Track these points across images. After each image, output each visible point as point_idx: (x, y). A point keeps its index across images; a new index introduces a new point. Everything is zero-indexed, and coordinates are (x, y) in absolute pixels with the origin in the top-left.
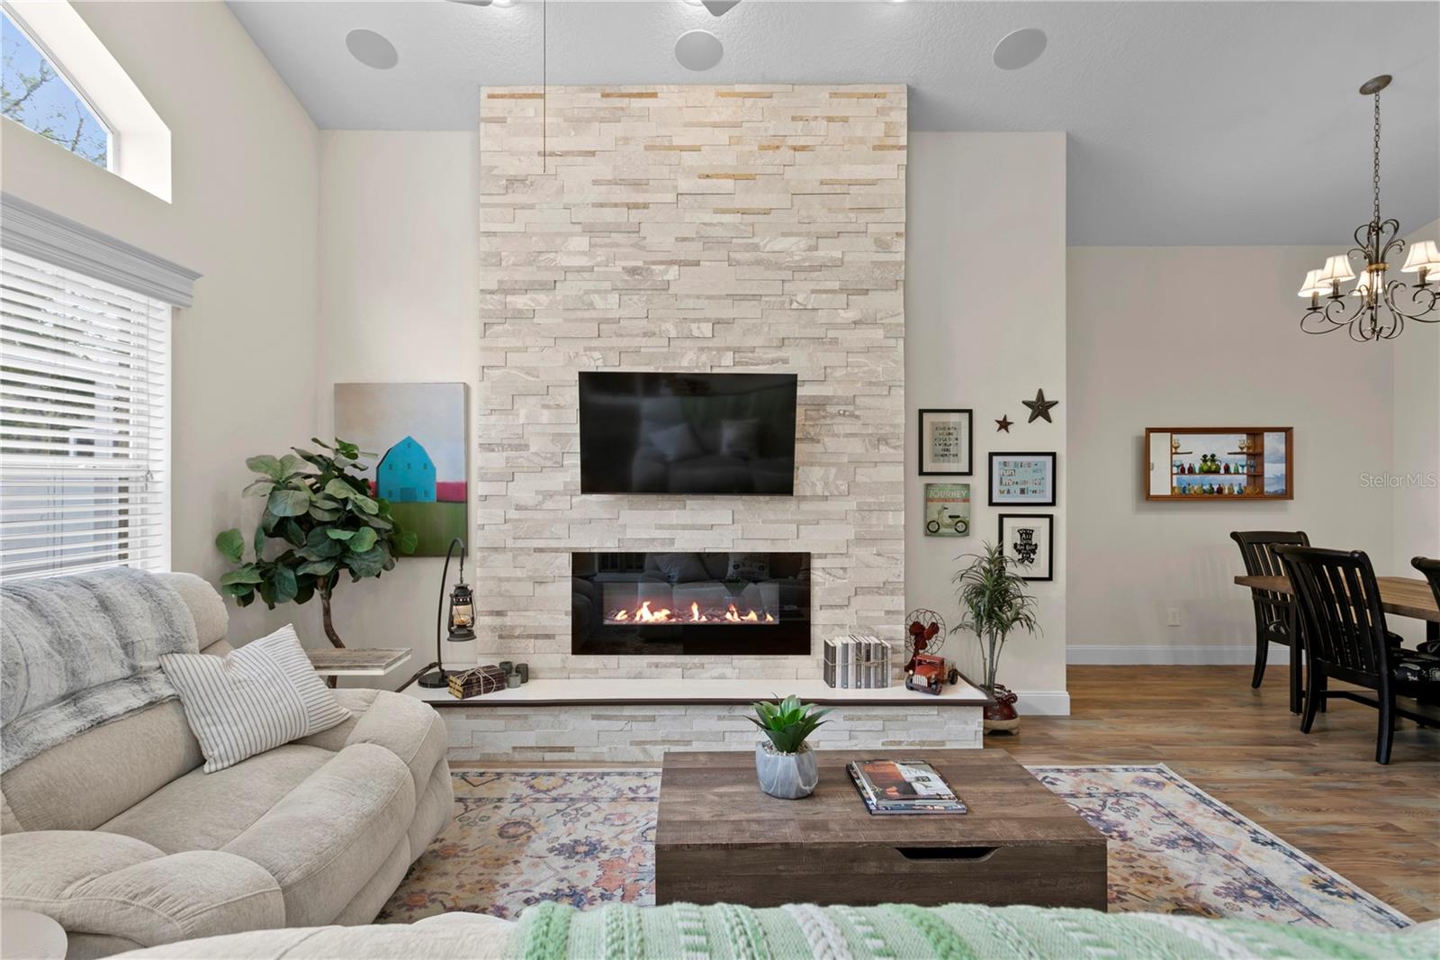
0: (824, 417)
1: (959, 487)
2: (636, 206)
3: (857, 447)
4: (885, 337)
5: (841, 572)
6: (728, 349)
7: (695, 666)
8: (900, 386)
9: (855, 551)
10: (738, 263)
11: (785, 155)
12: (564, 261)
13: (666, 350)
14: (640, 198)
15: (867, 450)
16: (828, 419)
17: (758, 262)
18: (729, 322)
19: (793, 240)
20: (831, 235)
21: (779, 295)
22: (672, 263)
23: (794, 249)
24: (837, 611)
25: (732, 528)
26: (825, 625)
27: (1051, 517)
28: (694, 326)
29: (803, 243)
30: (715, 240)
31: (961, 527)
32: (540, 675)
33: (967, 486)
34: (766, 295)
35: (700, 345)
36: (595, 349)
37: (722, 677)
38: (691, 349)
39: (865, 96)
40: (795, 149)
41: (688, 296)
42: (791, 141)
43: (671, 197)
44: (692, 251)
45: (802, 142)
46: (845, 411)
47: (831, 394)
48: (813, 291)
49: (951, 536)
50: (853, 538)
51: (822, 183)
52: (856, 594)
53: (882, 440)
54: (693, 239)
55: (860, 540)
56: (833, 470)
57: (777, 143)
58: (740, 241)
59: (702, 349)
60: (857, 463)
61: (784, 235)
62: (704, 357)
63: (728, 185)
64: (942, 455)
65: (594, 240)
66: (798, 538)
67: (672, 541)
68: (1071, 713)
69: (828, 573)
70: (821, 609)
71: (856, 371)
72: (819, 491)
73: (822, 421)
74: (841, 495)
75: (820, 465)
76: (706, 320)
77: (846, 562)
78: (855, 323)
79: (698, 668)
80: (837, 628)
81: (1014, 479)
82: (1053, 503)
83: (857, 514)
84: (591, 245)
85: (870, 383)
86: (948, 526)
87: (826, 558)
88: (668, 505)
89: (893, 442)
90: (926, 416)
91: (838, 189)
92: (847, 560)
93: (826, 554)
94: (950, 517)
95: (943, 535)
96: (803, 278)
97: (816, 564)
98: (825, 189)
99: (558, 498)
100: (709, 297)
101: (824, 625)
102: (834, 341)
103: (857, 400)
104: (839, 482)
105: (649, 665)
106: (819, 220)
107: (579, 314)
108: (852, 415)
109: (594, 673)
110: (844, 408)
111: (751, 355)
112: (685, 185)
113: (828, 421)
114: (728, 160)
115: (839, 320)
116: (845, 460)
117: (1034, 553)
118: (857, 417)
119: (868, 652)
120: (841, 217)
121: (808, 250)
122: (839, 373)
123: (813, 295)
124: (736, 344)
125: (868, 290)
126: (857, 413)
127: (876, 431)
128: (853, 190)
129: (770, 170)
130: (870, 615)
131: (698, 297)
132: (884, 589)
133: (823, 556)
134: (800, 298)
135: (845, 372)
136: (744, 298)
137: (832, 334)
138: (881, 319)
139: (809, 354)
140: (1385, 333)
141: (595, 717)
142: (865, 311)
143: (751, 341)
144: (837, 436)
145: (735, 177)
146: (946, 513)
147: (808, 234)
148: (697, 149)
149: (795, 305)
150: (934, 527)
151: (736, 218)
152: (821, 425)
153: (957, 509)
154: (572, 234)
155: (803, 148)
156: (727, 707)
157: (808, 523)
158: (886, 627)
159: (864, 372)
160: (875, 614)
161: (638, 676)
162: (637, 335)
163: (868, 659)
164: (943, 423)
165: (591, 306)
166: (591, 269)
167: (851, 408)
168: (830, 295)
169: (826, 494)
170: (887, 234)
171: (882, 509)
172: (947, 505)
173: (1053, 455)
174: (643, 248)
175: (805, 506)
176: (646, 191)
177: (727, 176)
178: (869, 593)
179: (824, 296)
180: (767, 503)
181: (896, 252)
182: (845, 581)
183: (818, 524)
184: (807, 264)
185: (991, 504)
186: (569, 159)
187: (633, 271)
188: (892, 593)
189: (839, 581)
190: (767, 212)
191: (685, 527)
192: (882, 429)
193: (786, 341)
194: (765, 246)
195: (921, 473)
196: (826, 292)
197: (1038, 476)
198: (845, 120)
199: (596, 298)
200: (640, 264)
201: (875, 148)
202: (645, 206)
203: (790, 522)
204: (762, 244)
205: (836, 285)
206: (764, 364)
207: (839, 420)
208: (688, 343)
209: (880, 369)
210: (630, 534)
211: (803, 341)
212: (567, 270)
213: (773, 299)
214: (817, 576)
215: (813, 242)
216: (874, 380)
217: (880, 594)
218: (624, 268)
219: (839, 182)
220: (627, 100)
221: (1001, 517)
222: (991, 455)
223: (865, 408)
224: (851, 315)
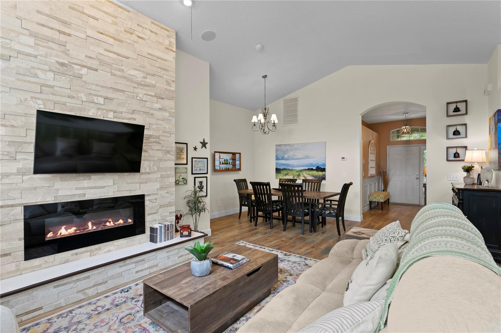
0: (149, 143)
1: (184, 169)
2: (64, 33)
3: (160, 154)
4: (169, 116)
5: (155, 200)
6: (111, 111)
7: (97, 249)
8: (173, 134)
9: (160, 192)
10: (115, 75)
11: (134, 37)
12: (17, 47)
13: (80, 106)
14: (67, 30)
15: (163, 155)
16: (150, 143)
17: (124, 77)
18: (111, 99)
19: (139, 72)
20: (151, 75)
21: (132, 93)
22: (84, 66)
23: (138, 76)
24: (154, 215)
25: (113, 187)
26: (151, 221)
28: (95, 98)
29: (142, 75)
30: (105, 62)
31: (185, 182)
33: (187, 168)
34: (127, 91)
35: (98, 107)
36: (38, 99)
37: (109, 251)
38: (93, 108)
39: (163, 28)
40: (139, 37)
41: (92, 84)
42: (137, 33)
43: (83, 36)
44: (94, 64)
45: (141, 35)
46: (156, 141)
47: (151, 134)
48: (145, 94)
49: (183, 185)
50: (159, 187)
51: (148, 54)
52: (160, 208)
53: (168, 152)
54: (94, 59)
55: (161, 188)
56: (152, 163)
57: (131, 31)
58: (116, 66)
59: (99, 109)
60: (160, 160)
61: (134, 69)
62: (100, 112)
63: (111, 41)
64: (179, 158)
65: (37, 42)
66: (140, 189)
67: (84, 195)
68: (212, 235)
69: (151, 202)
70: (148, 215)
71: (160, 127)
72: (147, 170)
73: (148, 144)
74: (155, 172)
75: (148, 161)
76: (101, 96)
77: (157, 197)
78: (160, 109)
79: (98, 250)
80: (154, 221)
81: (198, 166)
82: (207, 173)
83: (160, 179)
84: (35, 44)
85: (164, 132)
86: (182, 181)
87: (150, 196)
88: (82, 178)
89: (171, 153)
91: (154, 58)
92: (157, 196)
93: (150, 194)
94: (182, 178)
95: (180, 185)
96: (141, 88)
97: (146, 198)
98: (149, 57)
99: (14, 177)
100: (102, 86)
101: (149, 221)
102: (152, 114)
103: (160, 137)
104: (154, 167)
105: (72, 255)
106: (147, 67)
107: (28, 78)
108: (159, 143)
109: (39, 267)
110: (156, 140)
111: (120, 115)
112: (90, 33)
113: (150, 144)
114: (112, 30)
115: (154, 107)
116: (156, 159)
117: (203, 188)
118: (160, 143)
119: (168, 227)
120: (155, 69)
121: (144, 78)
122: (154, 127)
123: (145, 96)
124: (114, 109)
125: (163, 98)
126: (160, 142)
127: (166, 149)
128: (159, 60)
129: (128, 41)
130: (164, 215)
131: (97, 85)
132: (169, 205)
133: (149, 195)
134: (140, 95)
135: (156, 126)
136: (118, 90)
137: (151, 112)
138: (168, 109)
139: (143, 118)
140: (267, 133)
141: (55, 287)
142: (163, 105)
143: (120, 109)
144: (153, 150)
145: (114, 39)
147: (143, 72)
148: (97, 19)
149: (138, 98)
150: (177, 182)
151: (115, 56)
152: (148, 145)
153: (183, 176)
154: (23, 34)
155: (142, 38)
156: (123, 261)
157: (143, 183)
158: (170, 218)
159: (163, 128)
160: (166, 214)
161: (67, 261)
162: (65, 96)
163: (168, 230)
164: (180, 147)
165: (36, 76)
166: (36, 57)
167: (158, 140)
168: (151, 97)
169: (150, 172)
170: (170, 80)
171: (168, 176)
172: (181, 174)
173: (207, 158)
174: (68, 55)
175: (143, 176)
176: (69, 28)
177: (111, 37)
178: (164, 207)
179: (149, 97)
180: (128, 176)
181: (172, 87)
182: (157, 203)
183: (147, 183)
184: (143, 83)
185: (192, 174)
187: (62, 64)
188: (171, 206)
189: (154, 204)
190: (128, 58)
191: (91, 188)
192: (168, 148)
193: (135, 111)
194: (127, 71)
196: (149, 95)
197: (203, 165)
198: (156, 34)
199: (40, 73)
200: (66, 62)
201: (166, 48)
202: (69, 35)
203: (136, 183)
204: (125, 70)
205: (153, 94)
206: (126, 119)
207: (154, 144)
208: (92, 105)
209: (168, 127)
210: (61, 193)
211: (141, 113)
212: (19, 52)
213: (130, 94)
214: (147, 203)
215: (145, 75)
216: (165, 131)
217: (168, 207)
218: (56, 61)
219: (154, 56)
221: (195, 178)
222: (192, 158)
223: (163, 140)
224: (158, 106)
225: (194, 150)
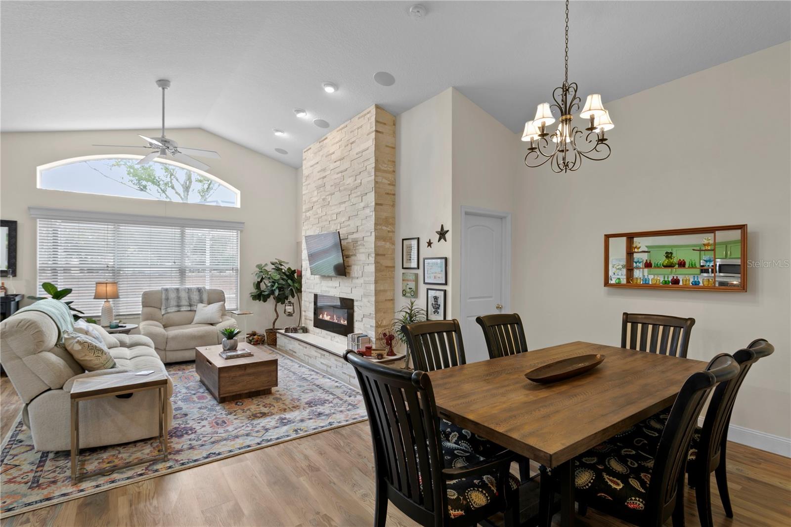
1: (413, 275)
2: (324, 177)
3: (364, 257)
4: (370, 212)
5: (360, 307)
8: (373, 232)
9: (363, 299)
10: (341, 191)
11: (350, 145)
12: (314, 199)
14: (325, 174)
15: (366, 259)
17: (345, 189)
19: (351, 178)
20: (358, 174)
22: (330, 194)
23: (351, 182)
24: (360, 323)
25: (339, 288)
27: (445, 291)
28: (333, 216)
29: (353, 179)
30: (337, 184)
31: (413, 293)
32: (311, 332)
34: (346, 201)
36: (318, 227)
37: (338, 342)
39: (365, 115)
42: (351, 141)
43: (330, 172)
44: (333, 189)
47: (358, 237)
48: (355, 197)
49: (410, 297)
50: (363, 294)
52: (363, 317)
53: (369, 254)
54: (333, 185)
55: (365, 295)
56: (359, 267)
58: (341, 183)
59: (334, 224)
60: (364, 264)
64: (409, 260)
65: (319, 191)
66: (351, 293)
67: (329, 292)
70: (356, 321)
74: (360, 277)
75: (356, 265)
77: (361, 304)
78: (364, 207)
81: (432, 271)
82: (446, 284)
83: (364, 285)
84: (318, 193)
86: (409, 292)
89: (372, 255)
90: (404, 241)
93: (357, 300)
94: (409, 288)
95: (407, 297)
96: (353, 192)
97: (354, 303)
98: (358, 156)
99: (313, 276)
101: (357, 328)
102: (359, 216)
103: (365, 239)
104: (360, 272)
105: (327, 334)
107: (316, 216)
108: (363, 245)
109: (317, 335)
111: (343, 224)
112: (332, 166)
113: (358, 247)
115: (360, 207)
116: (361, 263)
117: (439, 309)
120: (360, 166)
121: (354, 182)
123: (355, 199)
124: (340, 221)
125: (366, 193)
127: (368, 251)
128: (363, 154)
129: (347, 154)
134: (352, 201)
135: (361, 227)
136: (342, 203)
137: (359, 213)
138: (369, 204)
139: (354, 222)
142: (365, 202)
143: (343, 219)
144: (360, 253)
145: (340, 160)
146: (408, 287)
147: (354, 175)
148: (334, 153)
149: (351, 204)
150: (404, 293)
153: (411, 284)
154: (315, 190)
157: (353, 287)
158: (370, 332)
159: (365, 227)
160: (368, 326)
161: (324, 337)
162: (324, 221)
164: (410, 244)
165: (318, 213)
166: (318, 201)
167: (362, 242)
168: (358, 198)
169: (357, 276)
171: (370, 283)
172: (408, 283)
173: (446, 259)
174: (325, 191)
175: (353, 281)
176: (326, 172)
177: (338, 161)
178: (366, 317)
181: (372, 176)
183: (356, 288)
185: (425, 283)
186: (315, 166)
187: (324, 200)
188: (372, 318)
189: (360, 311)
190: (346, 170)
195: (403, 268)
196: (358, 196)
197: (440, 270)
198: (361, 127)
199: (318, 210)
200: (324, 197)
202: (326, 177)
203: (350, 286)
205: (360, 193)
207: (361, 247)
209: (368, 225)
210: (323, 289)
211: (353, 217)
212: (314, 202)
214: (355, 308)
216: (368, 230)
217: (369, 318)
218: (322, 199)
219: (360, 152)
220: (322, 143)
221: (428, 290)
222: (424, 259)
223: (366, 242)
224: (363, 204)
225: (428, 246)
